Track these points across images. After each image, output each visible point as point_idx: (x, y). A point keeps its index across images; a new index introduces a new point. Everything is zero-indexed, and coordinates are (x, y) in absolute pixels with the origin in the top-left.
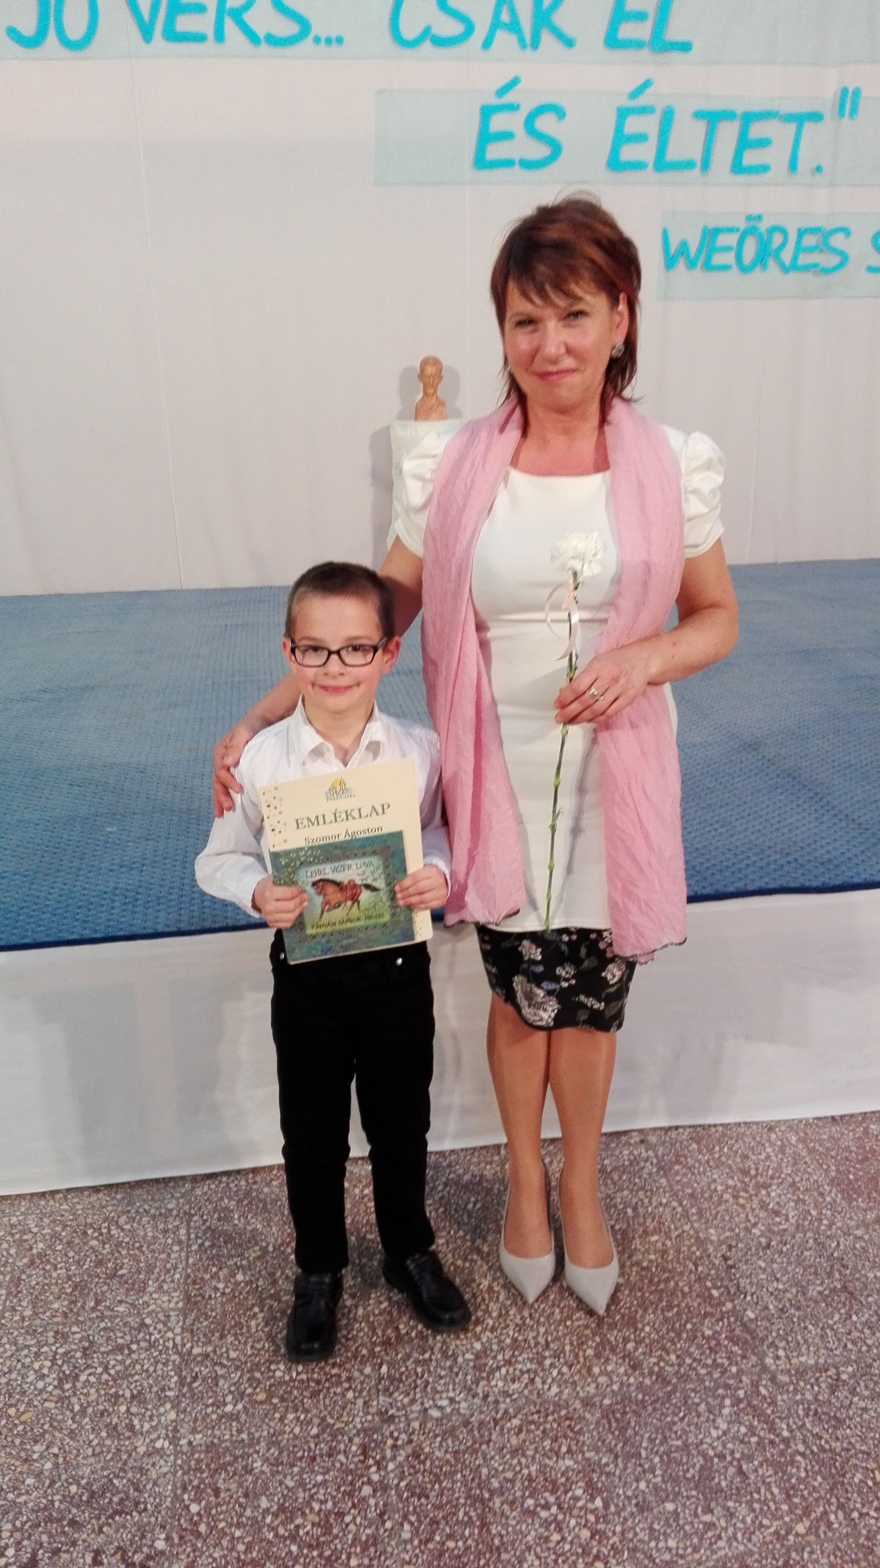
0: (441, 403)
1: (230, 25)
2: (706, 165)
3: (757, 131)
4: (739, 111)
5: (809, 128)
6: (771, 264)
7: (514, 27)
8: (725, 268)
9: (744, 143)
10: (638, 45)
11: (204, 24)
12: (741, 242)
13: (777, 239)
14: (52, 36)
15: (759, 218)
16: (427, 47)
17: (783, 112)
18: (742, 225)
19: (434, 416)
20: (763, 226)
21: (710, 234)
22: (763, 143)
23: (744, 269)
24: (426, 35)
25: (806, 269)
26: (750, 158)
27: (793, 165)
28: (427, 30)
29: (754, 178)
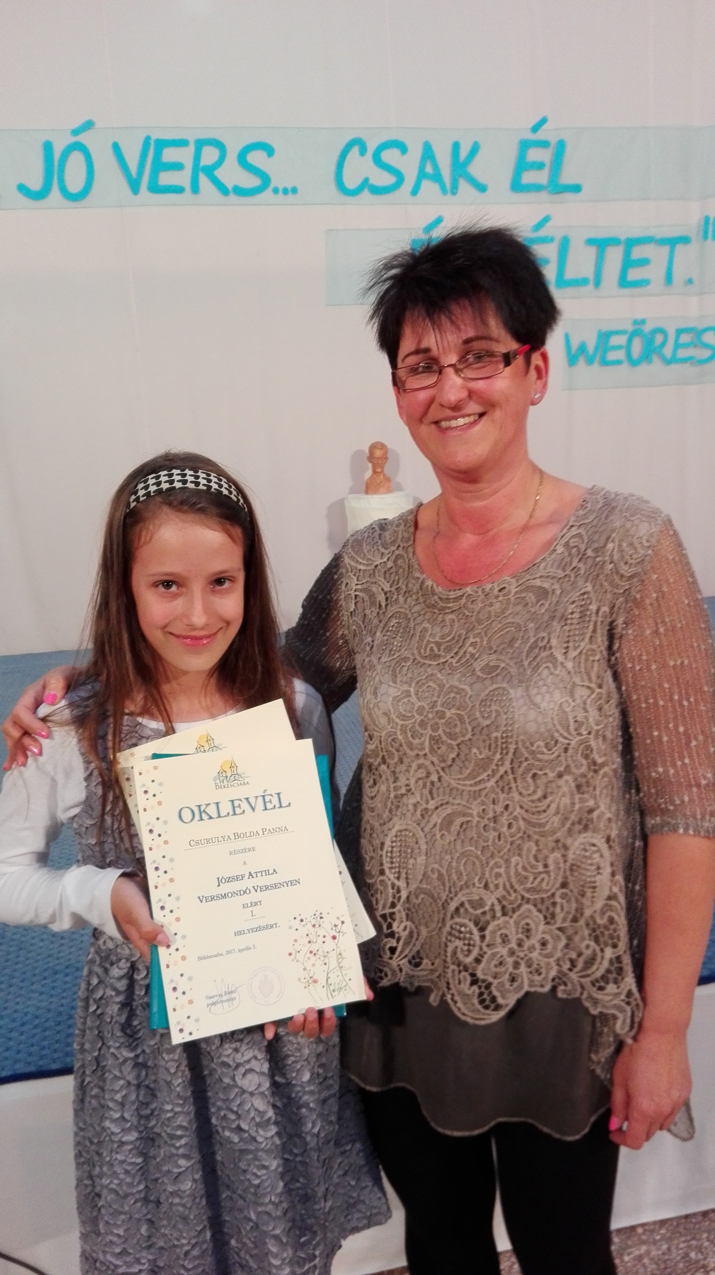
0: (388, 480)
1: (203, 180)
2: (598, 283)
3: (638, 253)
4: (623, 238)
5: (680, 249)
6: (655, 358)
7: (437, 177)
8: (618, 362)
9: (628, 264)
10: (537, 188)
11: (183, 178)
12: (630, 341)
13: (659, 339)
14: (55, 192)
15: (643, 322)
16: (366, 194)
17: (659, 236)
18: (630, 328)
19: (382, 490)
20: (647, 328)
21: (604, 337)
22: (644, 262)
23: (633, 363)
24: (366, 184)
25: (684, 361)
26: (634, 274)
27: (669, 279)
28: (366, 180)
29: (636, 291)
